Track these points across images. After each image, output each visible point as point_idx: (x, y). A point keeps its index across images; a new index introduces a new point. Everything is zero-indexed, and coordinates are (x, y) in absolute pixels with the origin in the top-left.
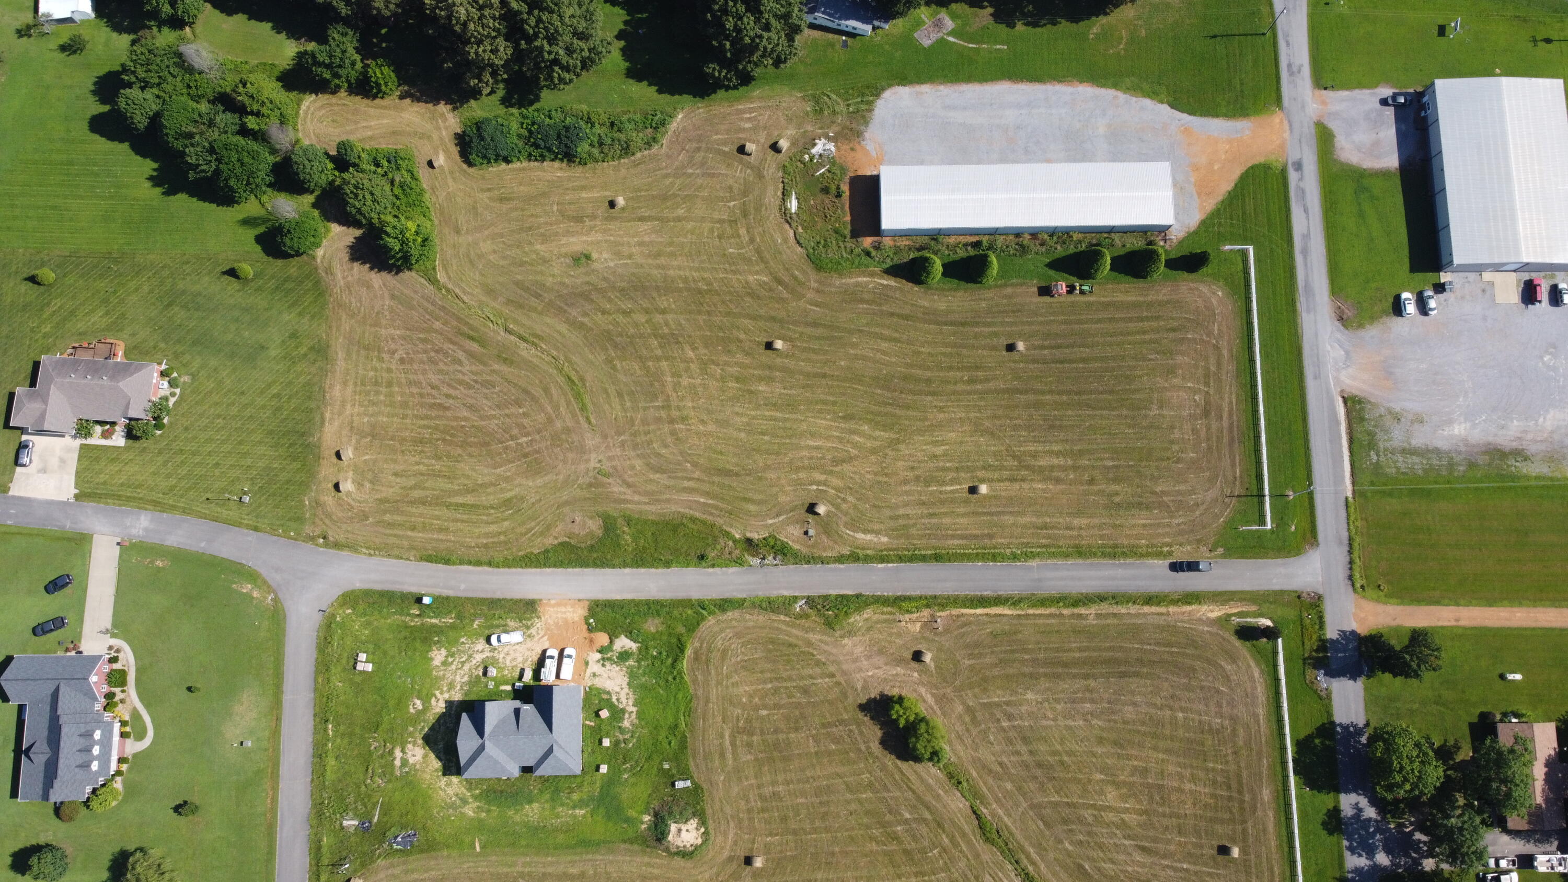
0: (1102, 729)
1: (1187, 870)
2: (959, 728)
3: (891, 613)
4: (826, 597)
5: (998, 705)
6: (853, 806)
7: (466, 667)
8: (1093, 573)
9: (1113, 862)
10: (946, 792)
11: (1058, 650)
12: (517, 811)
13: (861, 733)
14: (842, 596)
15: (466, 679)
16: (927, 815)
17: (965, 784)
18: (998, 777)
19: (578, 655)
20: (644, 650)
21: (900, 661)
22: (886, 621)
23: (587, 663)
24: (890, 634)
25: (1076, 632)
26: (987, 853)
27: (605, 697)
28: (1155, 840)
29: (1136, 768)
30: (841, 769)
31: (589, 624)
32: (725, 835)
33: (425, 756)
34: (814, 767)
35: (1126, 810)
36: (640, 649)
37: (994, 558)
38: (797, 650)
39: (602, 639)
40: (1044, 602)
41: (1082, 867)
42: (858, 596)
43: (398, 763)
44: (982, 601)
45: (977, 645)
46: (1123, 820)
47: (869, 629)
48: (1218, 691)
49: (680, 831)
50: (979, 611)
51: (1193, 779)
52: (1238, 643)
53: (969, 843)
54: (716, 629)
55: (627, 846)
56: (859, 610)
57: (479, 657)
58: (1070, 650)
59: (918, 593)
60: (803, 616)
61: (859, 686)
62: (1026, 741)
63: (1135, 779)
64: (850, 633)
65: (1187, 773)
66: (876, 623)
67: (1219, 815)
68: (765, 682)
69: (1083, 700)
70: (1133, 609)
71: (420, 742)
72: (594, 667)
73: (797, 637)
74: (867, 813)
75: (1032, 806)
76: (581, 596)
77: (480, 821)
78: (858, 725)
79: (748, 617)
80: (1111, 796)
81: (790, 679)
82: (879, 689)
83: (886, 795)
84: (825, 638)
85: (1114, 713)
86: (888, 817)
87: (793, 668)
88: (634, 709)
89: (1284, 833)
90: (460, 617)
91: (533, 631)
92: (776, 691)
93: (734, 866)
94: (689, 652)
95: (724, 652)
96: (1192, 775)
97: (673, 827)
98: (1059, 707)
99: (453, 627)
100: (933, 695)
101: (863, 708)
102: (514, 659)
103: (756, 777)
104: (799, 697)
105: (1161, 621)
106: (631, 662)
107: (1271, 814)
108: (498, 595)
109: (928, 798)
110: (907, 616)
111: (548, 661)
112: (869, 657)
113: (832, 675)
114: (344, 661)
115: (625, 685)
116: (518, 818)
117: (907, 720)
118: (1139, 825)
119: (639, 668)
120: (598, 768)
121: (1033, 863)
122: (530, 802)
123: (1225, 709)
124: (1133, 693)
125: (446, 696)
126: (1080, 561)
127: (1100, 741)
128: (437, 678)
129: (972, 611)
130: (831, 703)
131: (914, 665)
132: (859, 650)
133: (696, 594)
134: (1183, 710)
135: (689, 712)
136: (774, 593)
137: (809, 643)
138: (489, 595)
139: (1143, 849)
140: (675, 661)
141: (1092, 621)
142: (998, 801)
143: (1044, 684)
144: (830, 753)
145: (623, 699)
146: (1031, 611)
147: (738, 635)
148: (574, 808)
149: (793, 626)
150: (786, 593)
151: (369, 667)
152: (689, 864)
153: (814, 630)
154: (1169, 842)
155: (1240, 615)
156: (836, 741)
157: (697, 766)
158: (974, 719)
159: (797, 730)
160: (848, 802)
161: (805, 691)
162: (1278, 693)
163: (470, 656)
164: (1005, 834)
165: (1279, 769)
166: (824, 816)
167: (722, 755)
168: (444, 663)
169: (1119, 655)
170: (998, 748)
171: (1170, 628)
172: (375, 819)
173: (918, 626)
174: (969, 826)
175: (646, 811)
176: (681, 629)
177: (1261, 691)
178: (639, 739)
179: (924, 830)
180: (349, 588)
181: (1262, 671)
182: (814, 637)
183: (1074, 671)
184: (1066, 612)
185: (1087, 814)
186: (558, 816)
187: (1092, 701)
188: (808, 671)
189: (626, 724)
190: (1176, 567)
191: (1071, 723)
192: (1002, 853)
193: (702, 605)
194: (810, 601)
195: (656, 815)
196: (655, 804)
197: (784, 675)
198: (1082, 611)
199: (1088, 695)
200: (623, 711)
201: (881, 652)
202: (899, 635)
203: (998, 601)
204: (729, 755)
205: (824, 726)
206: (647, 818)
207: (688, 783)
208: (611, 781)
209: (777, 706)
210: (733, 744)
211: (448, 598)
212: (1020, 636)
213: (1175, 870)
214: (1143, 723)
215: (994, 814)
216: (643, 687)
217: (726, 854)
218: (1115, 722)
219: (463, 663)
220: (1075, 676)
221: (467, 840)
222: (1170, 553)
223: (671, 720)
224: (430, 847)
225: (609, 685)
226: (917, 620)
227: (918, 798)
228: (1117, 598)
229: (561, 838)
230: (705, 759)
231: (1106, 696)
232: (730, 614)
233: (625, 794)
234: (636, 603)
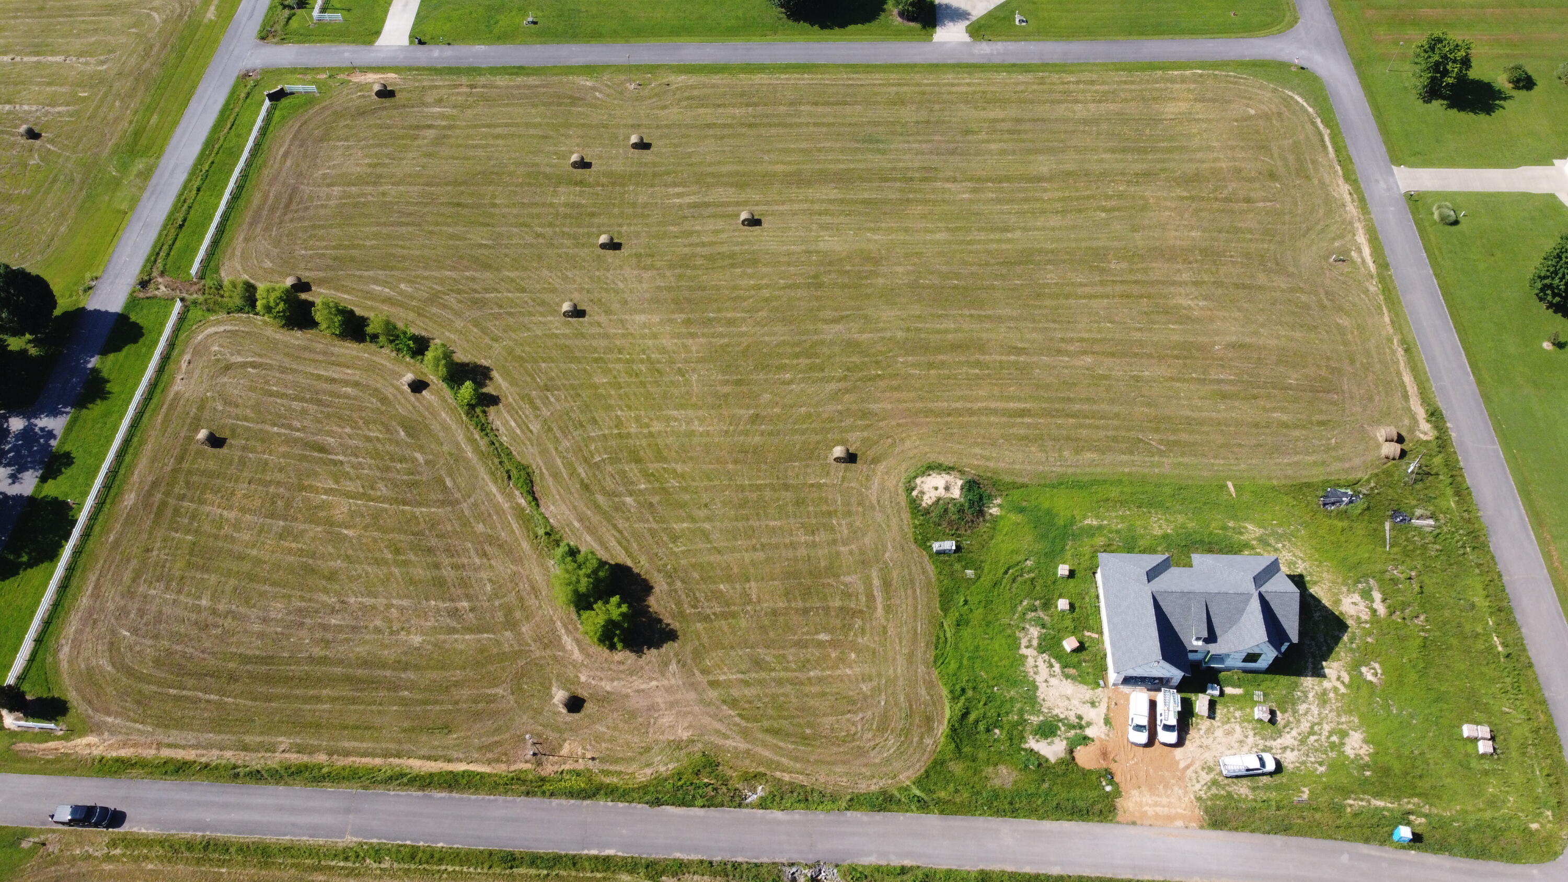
0: (326, 591)
1: (275, 425)
2: (532, 602)
3: (606, 773)
4: (710, 803)
5: (469, 630)
6: (702, 513)
7: (1305, 726)
8: (257, 817)
9: (368, 439)
10: (569, 524)
11: (354, 701)
12: (1183, 526)
13: (679, 603)
14: (683, 803)
15: (1302, 708)
16: (600, 499)
17: (541, 532)
18: (492, 540)
19: (1125, 734)
20: (1016, 735)
21: (605, 699)
22: (616, 761)
23: (1107, 721)
24: (612, 740)
25: (317, 727)
26: (530, 455)
27: (1072, 671)
28: (303, 458)
29: (296, 539)
30: (714, 558)
31: (1111, 781)
32: (883, 489)
33: (1338, 602)
34: (753, 563)
35: (328, 491)
36: (1022, 739)
37: (413, 854)
38: (766, 724)
39: (1085, 757)
40: (352, 776)
41: (409, 434)
42: (657, 802)
43: (1377, 596)
44: (452, 782)
45: (477, 716)
46: (337, 482)
47: (647, 750)
48: (135, 631)
49: (947, 488)
50: (461, 767)
51: (219, 523)
52: (72, 697)
53: (550, 465)
54: (897, 765)
55: (1020, 480)
56: (660, 781)
57: (1288, 739)
58: (333, 700)
59: (555, 802)
60: (752, 778)
61: (673, 667)
62: (440, 583)
63: (302, 527)
64: (678, 745)
65: (226, 529)
66: (632, 759)
67: (204, 480)
68: (820, 680)
69: (339, 629)
70: (212, 756)
71: (1350, 622)
72: (1095, 715)
73: (765, 745)
74: (683, 505)
75: (454, 503)
76: (1131, 830)
77: (1234, 517)
78: (682, 613)
79: (844, 781)
80: (341, 508)
81: (780, 682)
82: (642, 661)
83: (655, 526)
84: (720, 741)
85: (300, 611)
86: (655, 499)
87: (774, 697)
88: (1023, 651)
89: (128, 458)
90: (1338, 810)
91: (1206, 778)
92: (804, 665)
93: (870, 454)
94: (942, 729)
95: (883, 728)
96: (221, 527)
97: (956, 493)
98: (378, 623)
99: (1346, 792)
100: (562, 648)
101: (671, 635)
102: (1228, 733)
103: (838, 554)
104: (767, 655)
105: (175, 736)
106: (1035, 720)
107: (136, 478)
108: (1278, 840)
109: (595, 519)
110: (580, 766)
111: (1173, 721)
112: (652, 708)
113: (713, 684)
114: (1513, 745)
115: (1042, 687)
116: (1180, 519)
117: (607, 602)
118: (316, 474)
119: (1021, 712)
120: (1072, 574)
121: (471, 441)
122: (1165, 537)
123: (134, 607)
124: (261, 635)
125: (1326, 684)
126: (270, 839)
127: (332, 576)
128: (1350, 712)
129: (473, 767)
130: (719, 645)
131: (583, 693)
132: (667, 720)
133: (933, 821)
134: (198, 609)
135: (939, 643)
136: (798, 815)
137: (745, 734)
138: (1293, 841)
139: (322, 449)
140: (965, 715)
141: (284, 741)
142: (500, 512)
143: (389, 655)
144: (729, 579)
145: (1042, 666)
146: (378, 761)
147: (861, 752)
148: (1100, 528)
149: (769, 763)
150: (777, 814)
151: (1467, 730)
152: (933, 457)
153: (737, 754)
154: (285, 455)
155: (47, 736)
156: (717, 596)
157: (924, 572)
158: (508, 611)
159: (774, 613)
160: (709, 519)
161: (758, 664)
162: (47, 623)
163: (1303, 742)
164: (502, 474)
165: (97, 529)
166: (743, 504)
167: (887, 584)
168: (1344, 734)
169: (263, 689)
170: (484, 575)
171: (165, 722)
172: (1387, 526)
173: (565, 751)
174: (546, 483)
175: (995, 520)
176: (957, 768)
177: (72, 625)
178: (1013, 609)
179: (609, 484)
180: (1549, 866)
181: (57, 651)
182: (736, 743)
183: (338, 670)
184: (322, 758)
185: (383, 489)
186: (1123, 518)
187: (325, 627)
188: (749, 692)
189: (1035, 632)
190: (115, 818)
191: (369, 601)
192: (509, 454)
193: (923, 806)
194: (737, 800)
195: (981, 513)
196: (983, 528)
197: (788, 688)
198: (294, 758)
199: (329, 636)
200: (1041, 649)
201: (633, 714)
202: (599, 738)
203: (425, 782)
204: (876, 582)
205: (734, 615)
206: (994, 511)
207: (936, 546)
208: (1053, 556)
209: (801, 644)
210: (871, 597)
211: (1367, 841)
212: (406, 725)
213: (290, 427)
214: (262, 594)
215: (510, 496)
216: (1014, 683)
217: (881, 467)
218: (302, 598)
219: (1312, 732)
220: (340, 662)
221: (1247, 497)
222: (113, 844)
223: (966, 633)
224: (1299, 489)
225: (1068, 687)
226: (565, 759)
227: (610, 519)
228: (234, 774)
229: (1114, 493)
230: (912, 581)
231: (303, 633)
232: (874, 787)
233: (1027, 541)
234: (1033, 812)
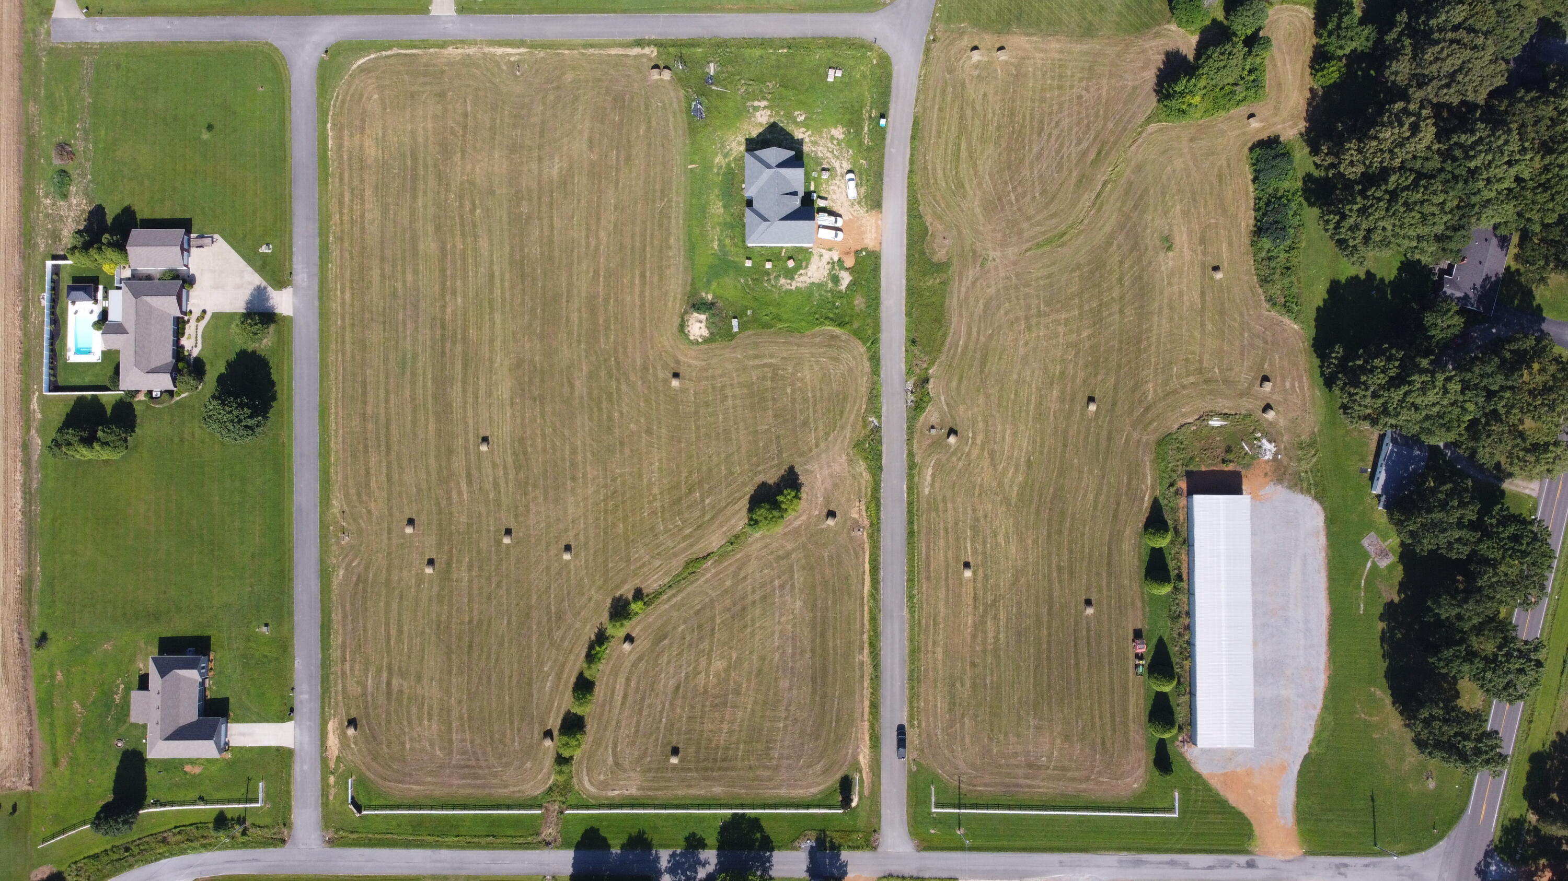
0: (772, 660)
1: (660, 721)
2: (775, 545)
3: (866, 494)
4: (880, 442)
5: (792, 578)
6: (715, 459)
7: (829, 155)
8: (897, 661)
9: (669, 662)
10: (725, 533)
11: (835, 628)
12: (718, 196)
13: (771, 467)
14: (880, 455)
15: (820, 155)
16: (707, 517)
17: (730, 548)
18: (736, 574)
19: (837, 242)
20: (840, 295)
21: (827, 500)
22: (860, 490)
23: (830, 250)
24: (849, 493)
25: (849, 644)
26: (678, 563)
27: (804, 264)
28: (684, 697)
29: (740, 685)
30: (743, 450)
31: (861, 251)
32: (696, 358)
33: (761, 124)
34: (746, 429)
35: (707, 676)
36: (840, 292)
37: (910, 580)
38: (838, 417)
39: (850, 262)
40: (874, 619)
41: (665, 638)
42: (880, 468)
43: (756, 103)
44: (875, 569)
45: (840, 563)
46: (700, 673)
47: (854, 477)
48: (800, 757)
49: (701, 322)
50: (867, 566)
51: (731, 732)
52: (838, 776)
53: (685, 549)
54: (856, 353)
55: (690, 281)
56: (869, 468)
57: (836, 164)
58: (835, 639)
59: (883, 517)
60: (865, 424)
61: (808, 467)
62: (764, 598)
63: (732, 684)
64: (850, 461)
65: (736, 727)
66: (859, 482)
67: (703, 750)
68: (813, 391)
69: (794, 647)
70: (867, 692)
71: (772, 120)
72: (827, 256)
73: (848, 418)
74: (710, 470)
75: (712, 601)
76: (884, 245)
77: (711, 168)
78: (777, 465)
79: (865, 379)
80: (719, 665)
81: (815, 412)
82: (806, 483)
83: (724, 485)
84: (847, 440)
85: (784, 671)
86: (706, 486)
87: (823, 414)
88: (793, 287)
89: (688, 802)
90: (869, 149)
91: (857, 207)
92: (806, 400)
93: (672, 365)
94: (838, 331)
95: (837, 360)
96: (734, 731)
97: (703, 317)
98: (789, 627)
99: (861, 143)
100: (800, 526)
101: (791, 469)
102: (834, 192)
103: (739, 383)
104: (800, 418)
105: (857, 715)
106: (830, 285)
107: (702, 792)
108: (886, 179)
109: (721, 518)
110: (863, 508)
111: (833, 218)
112: (831, 476)
113: (817, 446)
114: (836, 59)
115: (812, 280)
116: (712, 197)
117: (782, 502)
118: (695, 686)
119: (826, 291)
120: (749, 258)
121: (669, 599)
122: (724, 206)
123: (785, 762)
124: (800, 688)
125: (807, 140)
126: (907, 651)
127: (762, 659)
128: (821, 132)
129: (867, 560)
130: (795, 443)
131: (825, 512)
132: (836, 467)
133: (883, 336)
134: (785, 727)
135: (790, 331)
136: (884, 400)
137: (843, 428)
138: (885, 172)
139: (678, 688)
140: (832, 319)
141: (858, 658)
142: (717, 574)
143: (808, 616)
144: (756, 442)
145: (802, 279)
146: (866, 608)
147: (850, 370)
148: (719, 240)
149: (857, 415)
150: (884, 409)
151: (830, 79)
152: (675, 329)
153: (853, 431)
154: (683, 708)
155: (861, 781)
156: (766, 447)
157: (749, 336)
158: (779, 558)
159: (775, 416)
160: (718, 454)
161: (805, 424)
162: (797, 806)
163: (837, 158)
164: (692, 578)
165: (737, 802)
166: (708, 436)
167: (756, 357)
168: (832, 138)
169: (830, 678)
170: (758, 575)
171: (851, 722)
172: (714, 88)
173: (856, 516)
174: (699, 549)
175: (715, 297)
176: (856, 325)
177: (799, 793)
178: (770, 291)
179: (696, 514)
180: (894, 61)
181: (815, 795)
182: (848, 431)
183: (818, 641)
184: (865, 636)
185: (705, 645)
186: (713, 228)
187: (794, 654)
188: (821, 427)
189: (782, 281)
190: (901, 730)
191: (776, 636)
192: (678, 575)
193: (875, 341)
194: (877, 429)
195: (712, 304)
196: (720, 304)
197: (818, 407)
198: (866, 651)
199: (798, 651)
200: (792, 279)
201: (835, 486)
202: (849, 500)
203: (875, 582)
204: (757, 362)
205: (778, 437)
206: (710, 297)
207: (736, 329)
208: (739, 269)
209: (794, 401)
210: (765, 365)
211: (884, 139)
212: (846, 598)
213: (661, 712)
214: (775, 694)
215: (707, 570)
216: (810, 295)
217: (682, 358)
218: (777, 671)
219: (832, 152)
220: (813, 641)
221: (697, 158)
222: (912, 726)
223: (785, 316)
224: (692, 130)
225: (813, 267)
226: (861, 515)
227: (720, 511)
228: (876, 679)
229: (697, 230)
230: (755, 343)
231: (798, 665)
232: (867, 364)
233: (728, 280)
234: (877, 289)
